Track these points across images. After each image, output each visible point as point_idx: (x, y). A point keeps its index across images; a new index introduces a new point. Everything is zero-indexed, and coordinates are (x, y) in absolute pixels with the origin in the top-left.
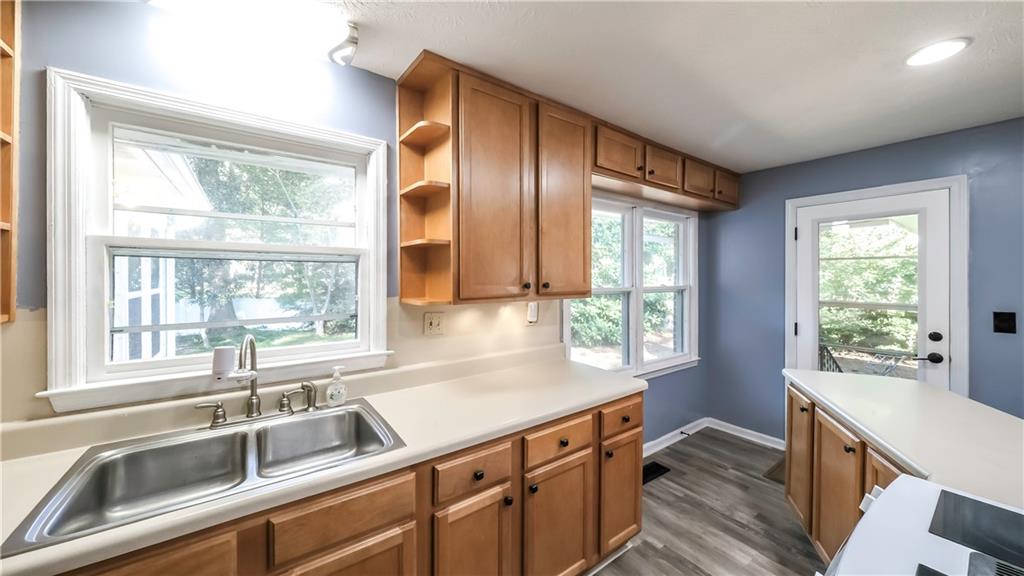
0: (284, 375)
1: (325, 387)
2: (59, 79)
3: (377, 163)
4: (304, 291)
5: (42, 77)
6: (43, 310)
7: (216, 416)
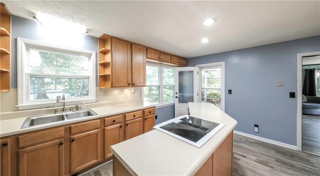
0: (72, 103)
1: (81, 106)
2: (20, 40)
3: (94, 56)
4: (72, 88)
5: (16, 39)
6: (16, 89)
7: (56, 111)
